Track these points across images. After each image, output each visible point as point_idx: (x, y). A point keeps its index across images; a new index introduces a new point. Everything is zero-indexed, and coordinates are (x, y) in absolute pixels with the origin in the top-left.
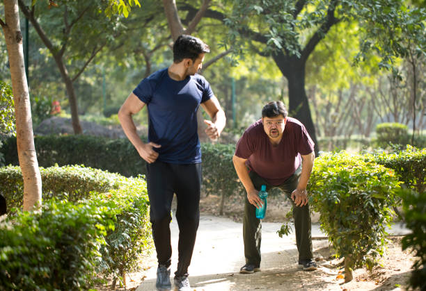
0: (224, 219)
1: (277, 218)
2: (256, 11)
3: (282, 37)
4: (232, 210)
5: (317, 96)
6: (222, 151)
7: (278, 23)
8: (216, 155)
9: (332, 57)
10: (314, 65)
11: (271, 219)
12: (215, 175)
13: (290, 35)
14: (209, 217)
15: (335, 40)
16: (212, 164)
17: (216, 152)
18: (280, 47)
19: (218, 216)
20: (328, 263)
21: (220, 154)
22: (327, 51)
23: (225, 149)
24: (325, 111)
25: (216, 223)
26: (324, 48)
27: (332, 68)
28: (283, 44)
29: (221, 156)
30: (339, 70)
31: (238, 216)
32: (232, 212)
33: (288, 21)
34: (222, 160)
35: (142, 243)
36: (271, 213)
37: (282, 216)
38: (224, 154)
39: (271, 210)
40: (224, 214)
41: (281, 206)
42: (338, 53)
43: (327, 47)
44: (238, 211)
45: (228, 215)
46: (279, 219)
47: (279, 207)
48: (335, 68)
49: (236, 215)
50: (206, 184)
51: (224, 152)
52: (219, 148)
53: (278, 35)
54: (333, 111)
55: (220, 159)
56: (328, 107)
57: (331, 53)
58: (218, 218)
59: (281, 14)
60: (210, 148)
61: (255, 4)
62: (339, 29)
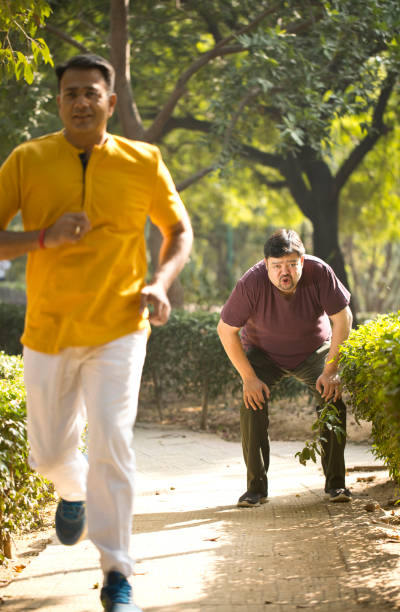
0: (206, 436)
1: (295, 433)
2: (260, 85)
3: (304, 129)
4: (220, 421)
5: (355, 255)
6: (203, 321)
7: (297, 107)
8: (194, 329)
9: (379, 192)
10: (351, 204)
11: (286, 435)
12: (192, 363)
13: (317, 126)
14: (181, 433)
15: (382, 164)
16: (187, 344)
17: (194, 323)
18: (300, 143)
19: (196, 431)
20: (388, 514)
21: (200, 328)
22: (372, 184)
23: (208, 319)
24: (367, 276)
25: (193, 442)
26: (366, 178)
27: (378, 210)
28: (305, 139)
29: (202, 331)
30: (388, 213)
31: (231, 430)
32: (220, 424)
33: (313, 106)
34: (204, 337)
35: (37, 480)
36: (285, 425)
37: (303, 431)
38: (207, 327)
39: (286, 421)
40: (207, 427)
41: (301, 414)
42: (388, 186)
43: (371, 178)
44: (231, 422)
45: (214, 429)
46: (299, 435)
47: (298, 415)
48: (384, 210)
49: (228, 429)
50: (178, 379)
51: (207, 323)
52: (198, 318)
53: (298, 126)
54: (378, 276)
55: (200, 335)
56: (372, 270)
57: (377, 187)
58: (197, 434)
59: (301, 94)
60: (185, 317)
61: (259, 76)
62: (389, 150)
